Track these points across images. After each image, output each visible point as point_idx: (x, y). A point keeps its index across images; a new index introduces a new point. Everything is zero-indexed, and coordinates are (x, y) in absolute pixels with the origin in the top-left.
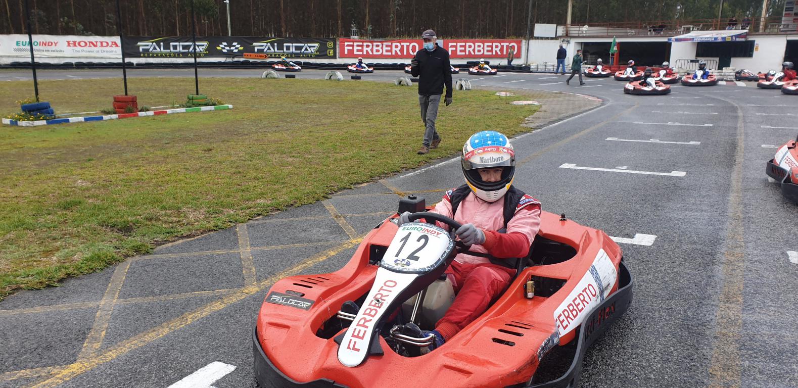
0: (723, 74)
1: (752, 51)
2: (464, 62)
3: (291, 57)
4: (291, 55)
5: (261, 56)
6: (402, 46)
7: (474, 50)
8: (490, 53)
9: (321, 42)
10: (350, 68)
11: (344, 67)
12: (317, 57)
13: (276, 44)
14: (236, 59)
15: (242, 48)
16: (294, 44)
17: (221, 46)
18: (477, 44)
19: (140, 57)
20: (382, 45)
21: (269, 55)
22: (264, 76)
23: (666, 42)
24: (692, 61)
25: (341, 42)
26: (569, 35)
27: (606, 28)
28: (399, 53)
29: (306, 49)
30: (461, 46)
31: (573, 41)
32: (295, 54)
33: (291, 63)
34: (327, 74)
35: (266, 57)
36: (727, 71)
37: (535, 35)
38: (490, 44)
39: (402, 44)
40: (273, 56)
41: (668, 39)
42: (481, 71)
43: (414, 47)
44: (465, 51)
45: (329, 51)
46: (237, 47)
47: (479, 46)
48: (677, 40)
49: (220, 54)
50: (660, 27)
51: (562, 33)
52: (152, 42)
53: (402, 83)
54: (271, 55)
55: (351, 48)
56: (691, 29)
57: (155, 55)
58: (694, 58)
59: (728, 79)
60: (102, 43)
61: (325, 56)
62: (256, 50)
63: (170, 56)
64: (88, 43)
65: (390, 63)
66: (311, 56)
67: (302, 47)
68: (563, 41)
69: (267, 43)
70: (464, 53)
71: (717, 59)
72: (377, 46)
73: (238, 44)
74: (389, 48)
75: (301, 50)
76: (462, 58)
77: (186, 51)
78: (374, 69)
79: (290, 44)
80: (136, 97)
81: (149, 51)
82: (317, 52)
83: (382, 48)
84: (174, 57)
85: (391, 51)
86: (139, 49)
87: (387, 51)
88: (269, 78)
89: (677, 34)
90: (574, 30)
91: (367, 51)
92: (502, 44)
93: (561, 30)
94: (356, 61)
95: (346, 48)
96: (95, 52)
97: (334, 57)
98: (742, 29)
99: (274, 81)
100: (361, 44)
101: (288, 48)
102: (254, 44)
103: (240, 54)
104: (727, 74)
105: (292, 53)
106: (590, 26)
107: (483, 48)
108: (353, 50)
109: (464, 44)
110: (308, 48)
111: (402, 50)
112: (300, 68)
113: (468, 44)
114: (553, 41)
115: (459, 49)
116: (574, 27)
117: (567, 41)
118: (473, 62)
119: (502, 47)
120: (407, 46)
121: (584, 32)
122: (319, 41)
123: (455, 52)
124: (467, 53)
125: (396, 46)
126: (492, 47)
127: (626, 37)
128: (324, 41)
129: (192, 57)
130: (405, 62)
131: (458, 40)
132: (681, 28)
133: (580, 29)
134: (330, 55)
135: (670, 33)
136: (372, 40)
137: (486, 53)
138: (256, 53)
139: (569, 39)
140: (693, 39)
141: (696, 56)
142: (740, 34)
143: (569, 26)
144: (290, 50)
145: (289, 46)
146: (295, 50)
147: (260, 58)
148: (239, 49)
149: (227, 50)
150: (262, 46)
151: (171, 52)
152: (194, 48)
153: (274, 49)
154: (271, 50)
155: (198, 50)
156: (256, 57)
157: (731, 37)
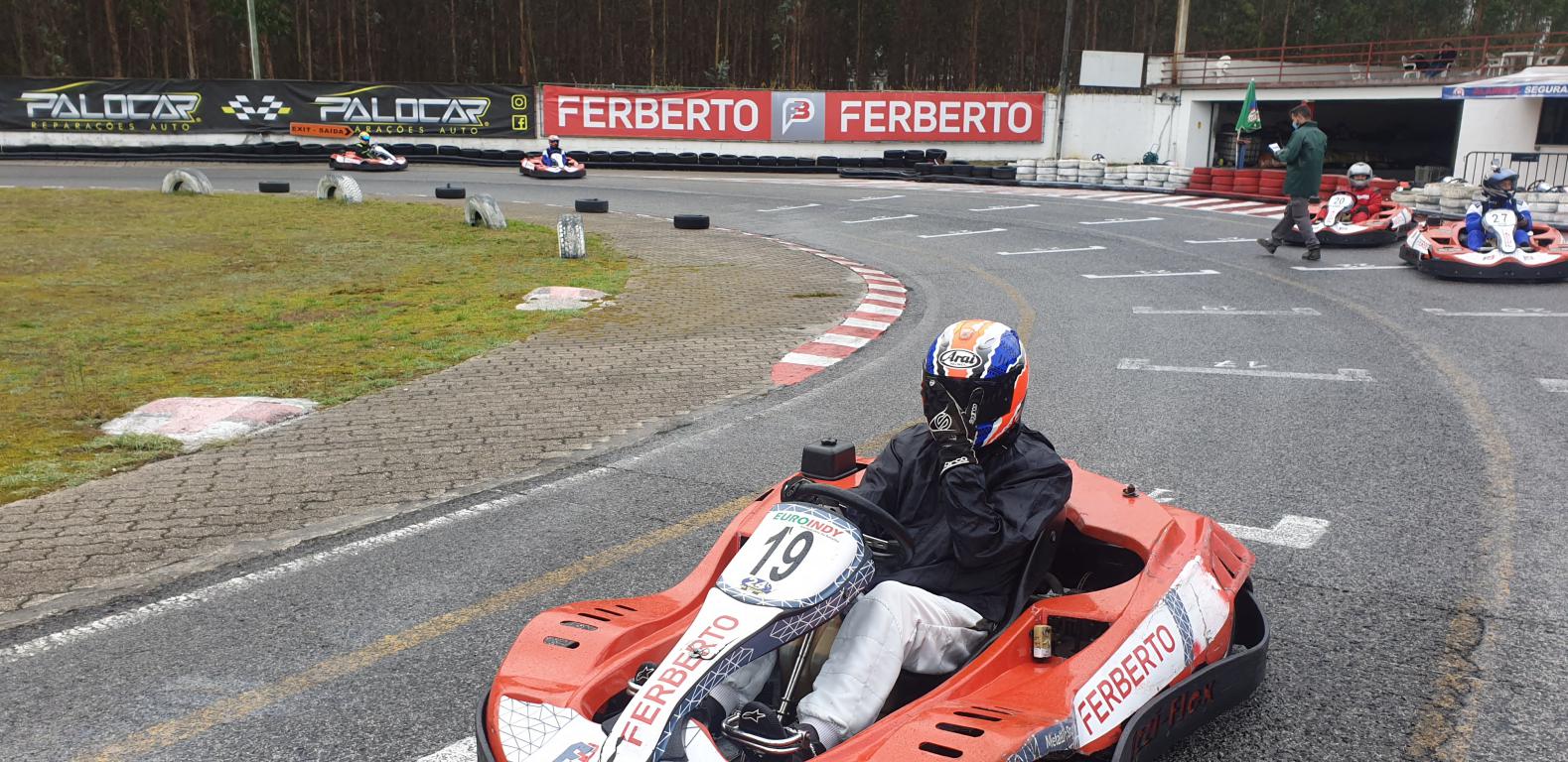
2: (877, 152)
3: (417, 134)
4: (416, 129)
5: (335, 131)
6: (715, 109)
7: (911, 121)
8: (957, 129)
9: (495, 94)
12: (483, 133)
13: (374, 100)
15: (286, 111)
16: (423, 101)
17: (234, 104)
18: (918, 105)
19: (28, 129)
20: (660, 104)
23: (1438, 99)
24: (1517, 157)
25: (547, 96)
26: (1178, 82)
27: (1278, 64)
28: (706, 127)
29: (455, 114)
30: (874, 110)
31: (1188, 99)
33: (380, 149)
35: (349, 132)
37: (1082, 83)
38: (958, 104)
41: (1445, 92)
43: (747, 111)
44: (885, 122)
45: (517, 120)
46: (273, 107)
47: (925, 110)
48: (1470, 92)
49: (232, 124)
50: (1437, 57)
51: (1162, 76)
52: (59, 93)
55: (574, 111)
56: (1530, 61)
57: (66, 126)
58: (1528, 147)
61: (506, 132)
62: (323, 115)
63: (104, 130)
65: (677, 153)
66: (468, 132)
67: (444, 108)
69: (352, 97)
70: (882, 129)
72: (647, 106)
73: (275, 100)
74: (678, 114)
75: (442, 117)
76: (878, 142)
77: (147, 115)
79: (413, 101)
81: (50, 116)
82: (483, 120)
83: (659, 112)
84: (116, 131)
85: (683, 120)
86: (25, 108)
87: (672, 120)
89: (1483, 76)
90: (1194, 68)
91: (618, 120)
92: (990, 105)
93: (1157, 70)
95: (563, 112)
97: (531, 134)
100: (602, 100)
101: (407, 110)
102: (319, 100)
106: (1234, 57)
107: (937, 116)
108: (580, 117)
109: (882, 104)
110: (460, 111)
111: (713, 118)
113: (893, 104)
114: (1134, 98)
115: (869, 116)
116: (1193, 59)
117: (1172, 99)
118: (901, 153)
119: (990, 112)
120: (727, 106)
121: (1219, 74)
122: (491, 93)
123: (856, 126)
124: (892, 128)
125: (698, 109)
126: (960, 112)
127: (1333, 86)
128: (502, 92)
129: (159, 132)
130: (720, 149)
131: (863, 94)
132: (1498, 60)
133: (1211, 64)
134: (521, 128)
135: (1466, 74)
136: (633, 91)
137: (943, 129)
138: (323, 122)
139: (1177, 94)
140: (1521, 89)
141: (1538, 142)
143: (1181, 57)
144: (412, 115)
145: (411, 106)
146: (426, 115)
147: (333, 135)
148: (280, 112)
149: (249, 115)
150: (340, 105)
151: (105, 118)
152: (165, 110)
153: (371, 116)
154: (361, 115)
155: (174, 114)
156: (324, 133)
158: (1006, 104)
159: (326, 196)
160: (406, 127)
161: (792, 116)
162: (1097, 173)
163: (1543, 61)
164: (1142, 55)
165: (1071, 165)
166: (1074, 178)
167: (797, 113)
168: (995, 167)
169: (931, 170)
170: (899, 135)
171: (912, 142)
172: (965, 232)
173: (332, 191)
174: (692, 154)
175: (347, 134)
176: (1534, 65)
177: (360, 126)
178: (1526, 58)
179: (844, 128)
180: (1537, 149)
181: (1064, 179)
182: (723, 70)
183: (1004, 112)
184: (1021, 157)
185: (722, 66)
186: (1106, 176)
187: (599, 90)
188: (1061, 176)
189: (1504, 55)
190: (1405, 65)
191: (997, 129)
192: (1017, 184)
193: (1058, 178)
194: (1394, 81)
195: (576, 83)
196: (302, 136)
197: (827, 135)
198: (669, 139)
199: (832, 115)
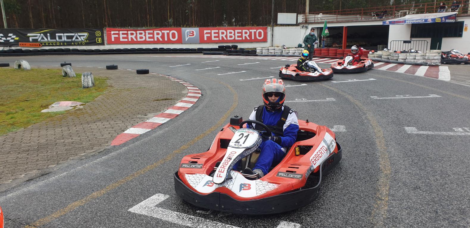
0: (426, 57)
1: (461, 31)
2: (216, 46)
3: (64, 45)
4: (64, 43)
5: (35, 45)
6: (163, 34)
7: (226, 36)
8: (241, 39)
9: (90, 31)
12: (87, 44)
13: (48, 34)
14: (11, 48)
15: (17, 39)
16: (65, 34)
18: (228, 31)
20: (145, 33)
21: (43, 44)
23: (382, 25)
24: (405, 42)
25: (108, 31)
26: (307, 22)
27: (336, 15)
28: (161, 40)
29: (77, 38)
30: (215, 33)
32: (67, 42)
35: (40, 45)
36: (431, 55)
37: (278, 23)
38: (241, 31)
40: (47, 44)
41: (383, 23)
43: (174, 34)
44: (218, 37)
45: (98, 39)
46: (12, 37)
47: (231, 33)
48: (391, 23)
50: (382, 12)
51: (302, 20)
54: (45, 43)
55: (117, 36)
56: (407, 13)
58: (409, 39)
59: (433, 64)
61: (95, 43)
62: (31, 39)
65: (151, 48)
66: (82, 44)
67: (72, 37)
69: (40, 33)
70: (218, 39)
71: (429, 40)
72: (141, 34)
73: (13, 35)
74: (151, 36)
75: (72, 39)
76: (216, 43)
79: (62, 34)
82: (86, 40)
83: (145, 35)
85: (153, 38)
87: (149, 38)
89: (395, 17)
90: (312, 17)
91: (132, 38)
92: (250, 31)
93: (301, 18)
95: (113, 36)
97: (103, 44)
98: (451, 11)
100: (126, 32)
101: (60, 37)
102: (29, 35)
105: (64, 42)
106: (323, 14)
107: (234, 34)
108: (119, 38)
109: (217, 31)
110: (79, 37)
111: (163, 37)
113: (221, 31)
114: (294, 27)
115: (213, 35)
116: (311, 15)
117: (305, 27)
118: (223, 46)
119: (251, 33)
120: (167, 33)
121: (319, 19)
122: (88, 31)
123: (209, 38)
124: (221, 39)
125: (158, 34)
126: (241, 33)
127: (352, 22)
128: (93, 31)
130: (165, 46)
131: (211, 28)
132: (398, 13)
133: (316, 16)
134: (99, 42)
135: (390, 17)
136: (136, 29)
137: (237, 38)
138: (31, 42)
139: (307, 26)
140: (405, 21)
141: (411, 37)
142: (450, 16)
143: (308, 14)
144: (62, 39)
145: (61, 36)
146: (67, 39)
147: (34, 46)
148: (15, 39)
149: (3, 40)
150: (36, 36)
153: (47, 39)
154: (44, 39)
156: (31, 46)
157: (440, 19)
158: (255, 30)
159: (17, 68)
160: (60, 43)
161: (189, 35)
162: (280, 51)
163: (411, 13)
164: (296, 14)
165: (273, 49)
166: (274, 53)
167: (190, 34)
168: (250, 50)
169: (231, 52)
170: (223, 41)
171: (227, 43)
172: (233, 73)
173: (20, 66)
174: (156, 48)
175: (39, 46)
176: (409, 14)
177: (44, 43)
179: (206, 39)
180: (411, 39)
181: (271, 53)
182: (171, 22)
183: (255, 33)
184: (258, 47)
185: (170, 20)
186: (283, 52)
187: (125, 29)
188: (270, 52)
189: (400, 11)
190: (373, 15)
191: (253, 38)
192: (257, 55)
193: (269, 53)
194: (370, 20)
195: (117, 27)
196: (24, 47)
197: (200, 41)
198: (149, 44)
199: (202, 35)
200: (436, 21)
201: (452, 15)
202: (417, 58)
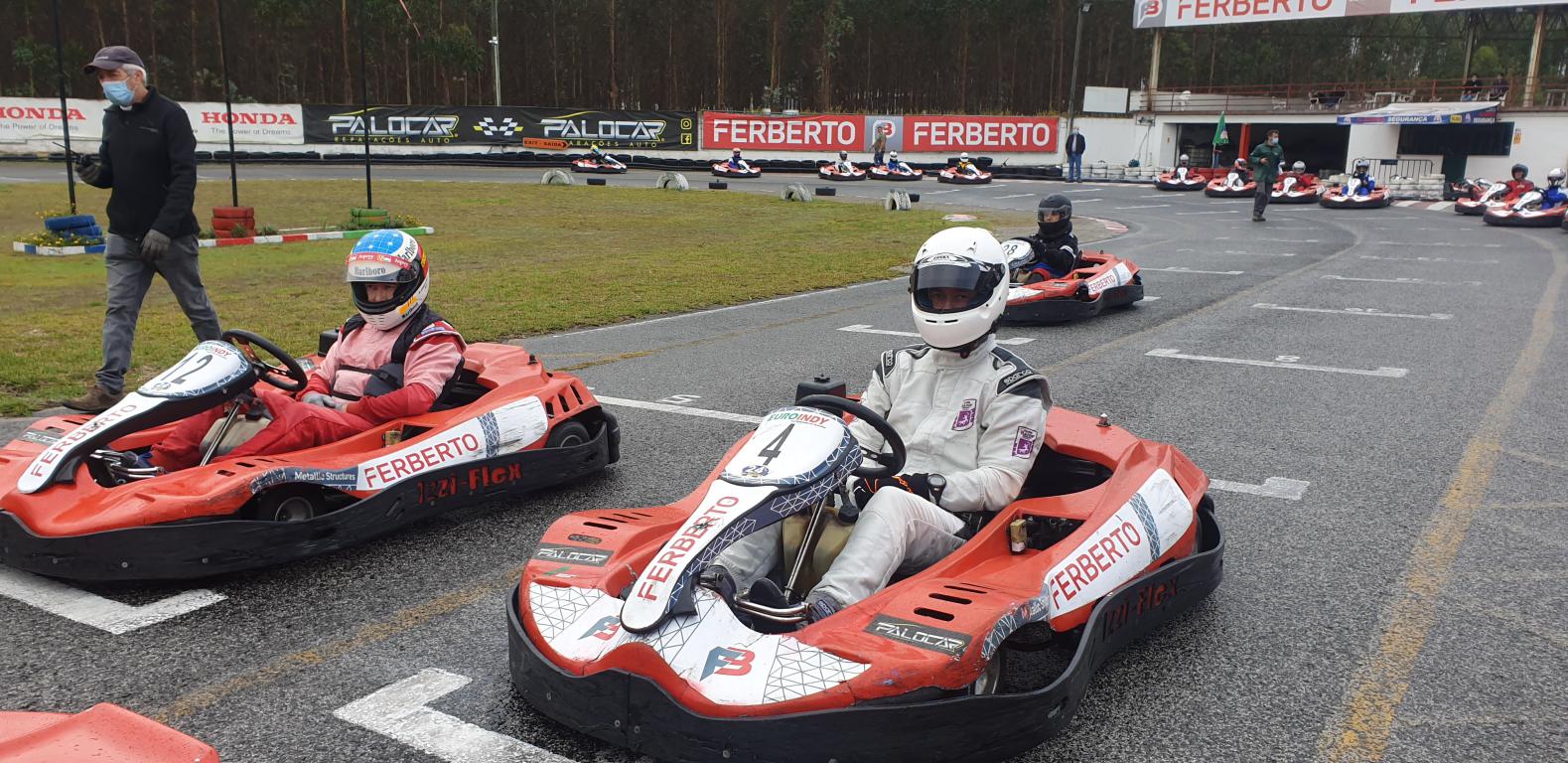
0: (1418, 187)
1: (1509, 144)
2: (943, 159)
3: (613, 147)
4: (612, 143)
5: (555, 144)
6: (824, 129)
7: (964, 137)
8: (996, 143)
10: (717, 167)
11: (706, 166)
12: (660, 147)
13: (584, 122)
14: (509, 149)
15: (520, 129)
16: (618, 123)
18: (969, 125)
19: (333, 142)
20: (786, 125)
21: (571, 143)
22: (545, 179)
23: (1334, 124)
24: (1384, 162)
25: (707, 119)
26: (1153, 109)
27: (1225, 97)
28: (818, 142)
30: (938, 129)
31: (1160, 121)
32: (620, 141)
33: (608, 158)
34: (660, 178)
35: (565, 145)
36: (1426, 181)
37: (1085, 110)
38: (997, 125)
39: (824, 123)
40: (579, 144)
41: (1339, 119)
42: (959, 175)
43: (847, 130)
44: (945, 138)
45: (685, 137)
46: (511, 126)
47: (974, 129)
48: (1355, 120)
49: (480, 138)
50: (1332, 94)
51: (1140, 104)
52: (356, 116)
53: (793, 196)
54: (575, 142)
55: (725, 130)
56: (1393, 99)
57: (360, 140)
58: (1392, 156)
59: (1429, 198)
60: (264, 116)
61: (676, 145)
62: (546, 133)
63: (387, 142)
64: (240, 117)
65: (799, 160)
66: (649, 145)
67: (634, 128)
68: (1141, 121)
69: (568, 119)
70: (944, 143)
71: (1439, 160)
72: (776, 127)
73: (512, 121)
74: (799, 132)
75: (631, 135)
76: (941, 152)
77: (419, 132)
78: (762, 171)
79: (611, 123)
80: (252, 209)
81: (348, 133)
82: (660, 137)
83: (785, 131)
84: (396, 143)
85: (802, 137)
86: (331, 128)
87: (794, 137)
88: (554, 185)
89: (1362, 109)
90: (1164, 99)
91: (756, 136)
92: (1019, 125)
93: (1137, 101)
94: (728, 155)
95: (717, 131)
96: (252, 132)
97: (693, 147)
98: (1491, 100)
99: (562, 188)
100: (745, 122)
101: (607, 129)
102: (544, 121)
103: (517, 139)
104: (1427, 187)
105: (615, 139)
106: (1195, 92)
107: (982, 133)
108: (729, 134)
109: (944, 124)
110: (645, 130)
111: (823, 135)
112: (625, 167)
113: (952, 125)
114: (1122, 120)
115: (934, 133)
116: (1163, 93)
117: (1148, 121)
119: (1020, 130)
120: (833, 127)
121: (1183, 104)
122: (668, 118)
123: (925, 140)
124: (950, 142)
125: (812, 129)
126: (999, 130)
127: (1262, 113)
128: (676, 117)
129: (427, 144)
131: (930, 117)
132: (1372, 98)
133: (1176, 97)
134: (687, 143)
135: (1352, 107)
136: (767, 116)
137: (987, 142)
138: (546, 138)
139: (1153, 118)
140: (1385, 119)
141: (1398, 153)
142: (1484, 110)
143: (1154, 92)
144: (610, 133)
145: (610, 126)
146: (620, 133)
147: (553, 147)
148: (515, 130)
149: (493, 132)
150: (559, 125)
151: (388, 133)
152: (432, 128)
153: (581, 132)
154: (574, 132)
155: (439, 131)
156: (547, 146)
157: (1460, 117)
158: (1031, 125)
160: (605, 142)
162: (1120, 172)
163: (1401, 98)
164: (1126, 90)
167: (883, 131)
174: (810, 161)
175: (563, 147)
176: (1396, 101)
177: (573, 141)
178: (1390, 97)
179: (916, 142)
180: (1398, 157)
183: (1030, 131)
187: (742, 115)
189: (1377, 94)
190: (1311, 100)
191: (1024, 143)
194: (1306, 111)
195: (725, 110)
196: (535, 148)
197: (904, 146)
198: (792, 151)
199: (908, 132)
200: (1452, 121)
201: (1488, 109)
202: (1402, 187)
